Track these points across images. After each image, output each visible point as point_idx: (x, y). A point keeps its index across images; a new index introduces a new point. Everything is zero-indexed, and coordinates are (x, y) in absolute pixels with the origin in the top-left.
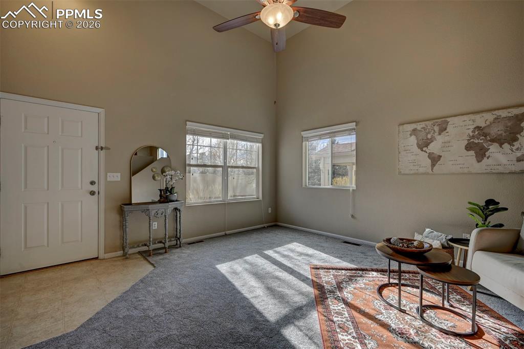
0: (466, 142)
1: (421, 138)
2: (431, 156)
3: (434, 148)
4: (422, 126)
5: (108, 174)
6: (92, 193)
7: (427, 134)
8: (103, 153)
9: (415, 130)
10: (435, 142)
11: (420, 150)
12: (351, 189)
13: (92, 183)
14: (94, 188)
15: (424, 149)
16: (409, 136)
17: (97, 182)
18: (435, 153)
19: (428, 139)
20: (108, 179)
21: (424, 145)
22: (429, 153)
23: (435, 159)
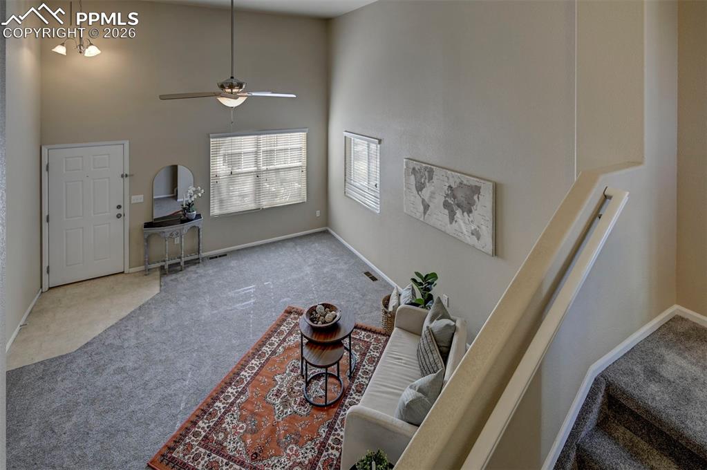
0: (443, 199)
1: (418, 180)
2: (425, 200)
3: (425, 194)
4: (419, 167)
5: (133, 197)
6: (119, 216)
7: (422, 177)
8: (127, 180)
9: (414, 168)
10: (426, 188)
11: (417, 193)
13: (119, 207)
14: (120, 211)
15: (420, 193)
16: (410, 174)
17: (122, 205)
19: (422, 183)
20: (132, 202)
21: (419, 188)
22: (423, 199)
23: (426, 207)
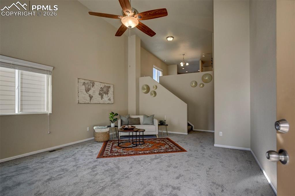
0: (99, 92)
1: (86, 87)
2: (90, 95)
3: (91, 92)
4: (87, 82)
7: (89, 86)
9: (84, 83)
10: (91, 90)
11: (86, 93)
12: (49, 113)
15: (88, 92)
16: (82, 85)
18: (91, 94)
19: (89, 88)
21: (87, 90)
22: (89, 94)
23: (91, 97)
